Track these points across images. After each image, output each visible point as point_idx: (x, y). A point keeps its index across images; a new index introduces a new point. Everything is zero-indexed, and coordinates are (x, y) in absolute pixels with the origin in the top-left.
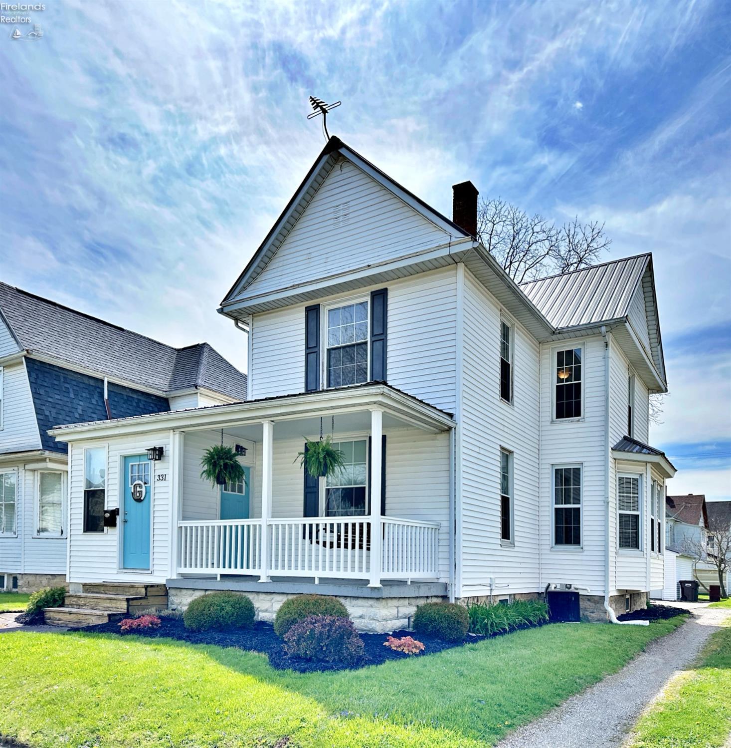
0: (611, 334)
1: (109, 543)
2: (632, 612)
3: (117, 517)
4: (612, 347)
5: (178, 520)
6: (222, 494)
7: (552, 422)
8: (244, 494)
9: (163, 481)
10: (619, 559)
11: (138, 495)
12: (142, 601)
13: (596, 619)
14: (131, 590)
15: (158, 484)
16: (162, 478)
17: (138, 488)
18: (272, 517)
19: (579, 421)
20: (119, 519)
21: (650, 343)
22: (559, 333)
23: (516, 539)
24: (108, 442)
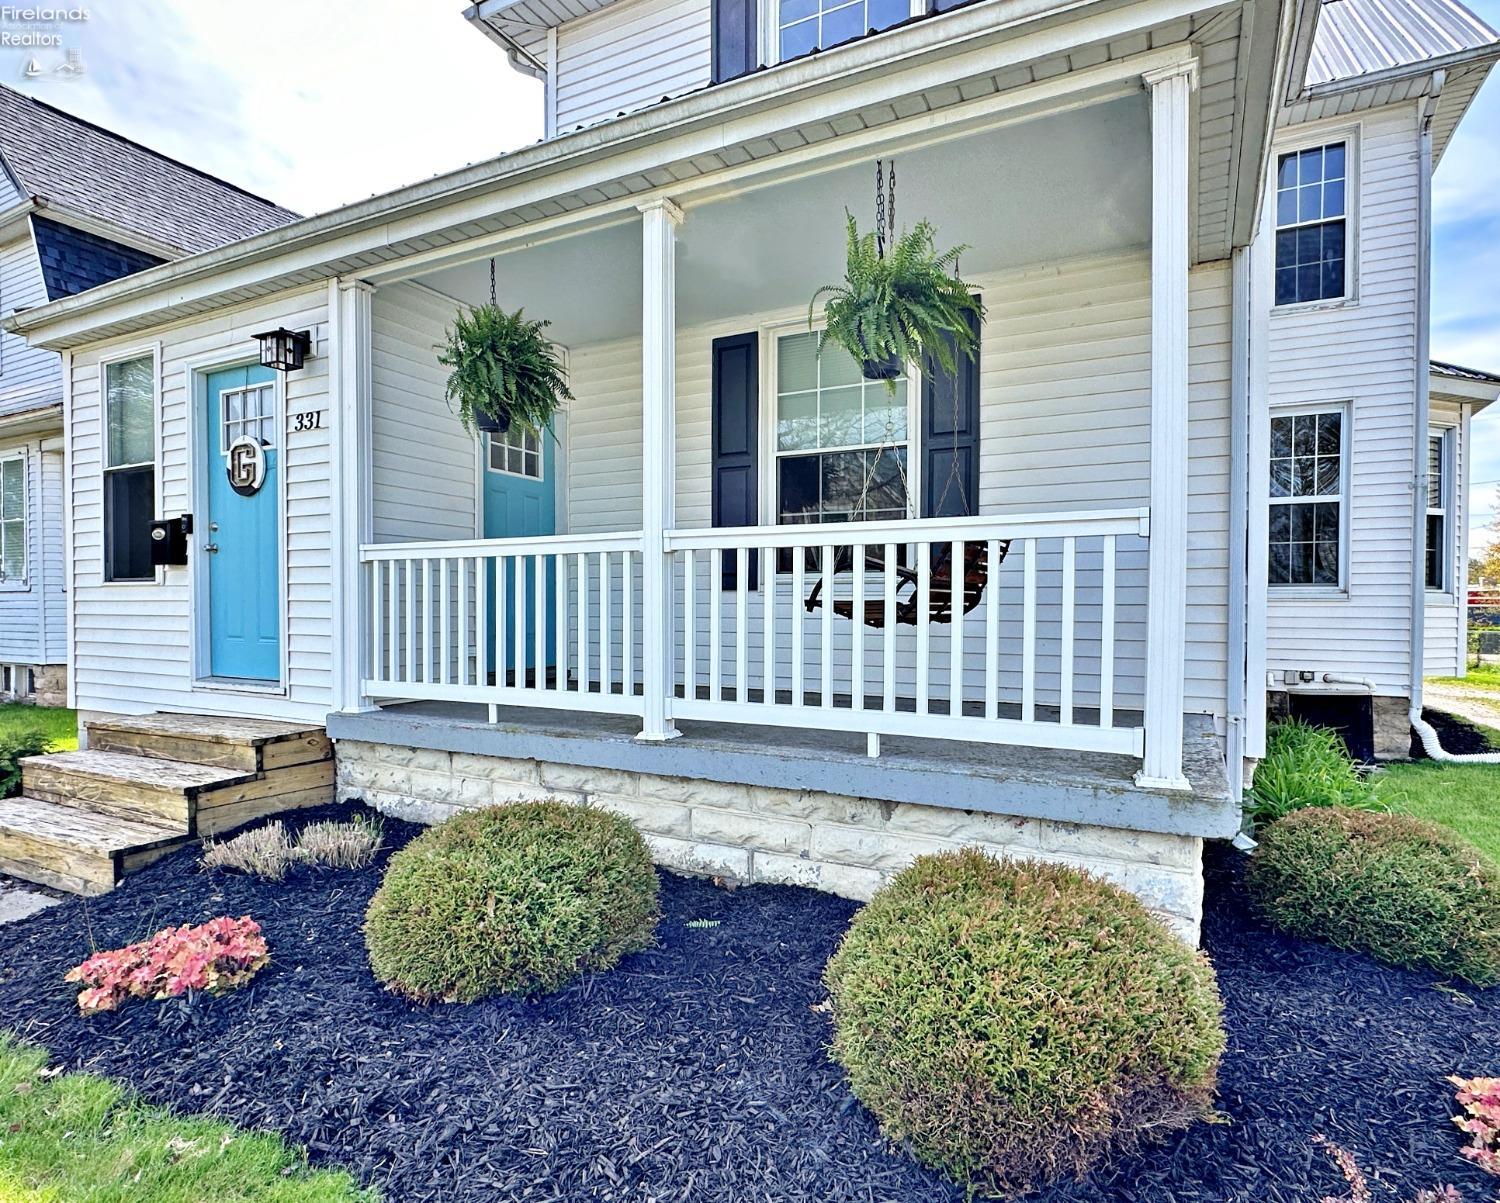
1: (168, 610)
3: (189, 537)
5: (361, 541)
6: (487, 475)
7: (1271, 312)
8: (541, 479)
9: (314, 432)
11: (244, 475)
12: (245, 788)
14: (217, 749)
15: (297, 440)
16: (310, 421)
17: (243, 456)
19: (1342, 304)
20: (194, 544)
24: (160, 337)
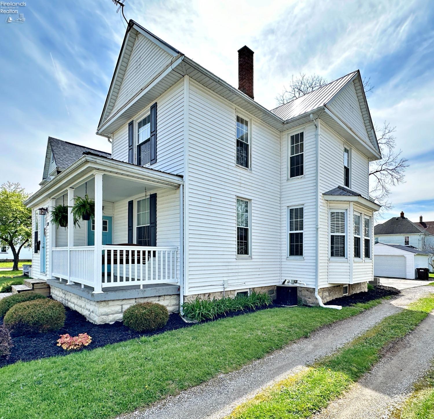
0: (319, 120)
2: (350, 295)
4: (321, 128)
5: (52, 247)
7: (288, 180)
10: (330, 264)
13: (311, 303)
18: (74, 246)
19: (302, 178)
21: (366, 129)
22: (287, 123)
23: (253, 254)
